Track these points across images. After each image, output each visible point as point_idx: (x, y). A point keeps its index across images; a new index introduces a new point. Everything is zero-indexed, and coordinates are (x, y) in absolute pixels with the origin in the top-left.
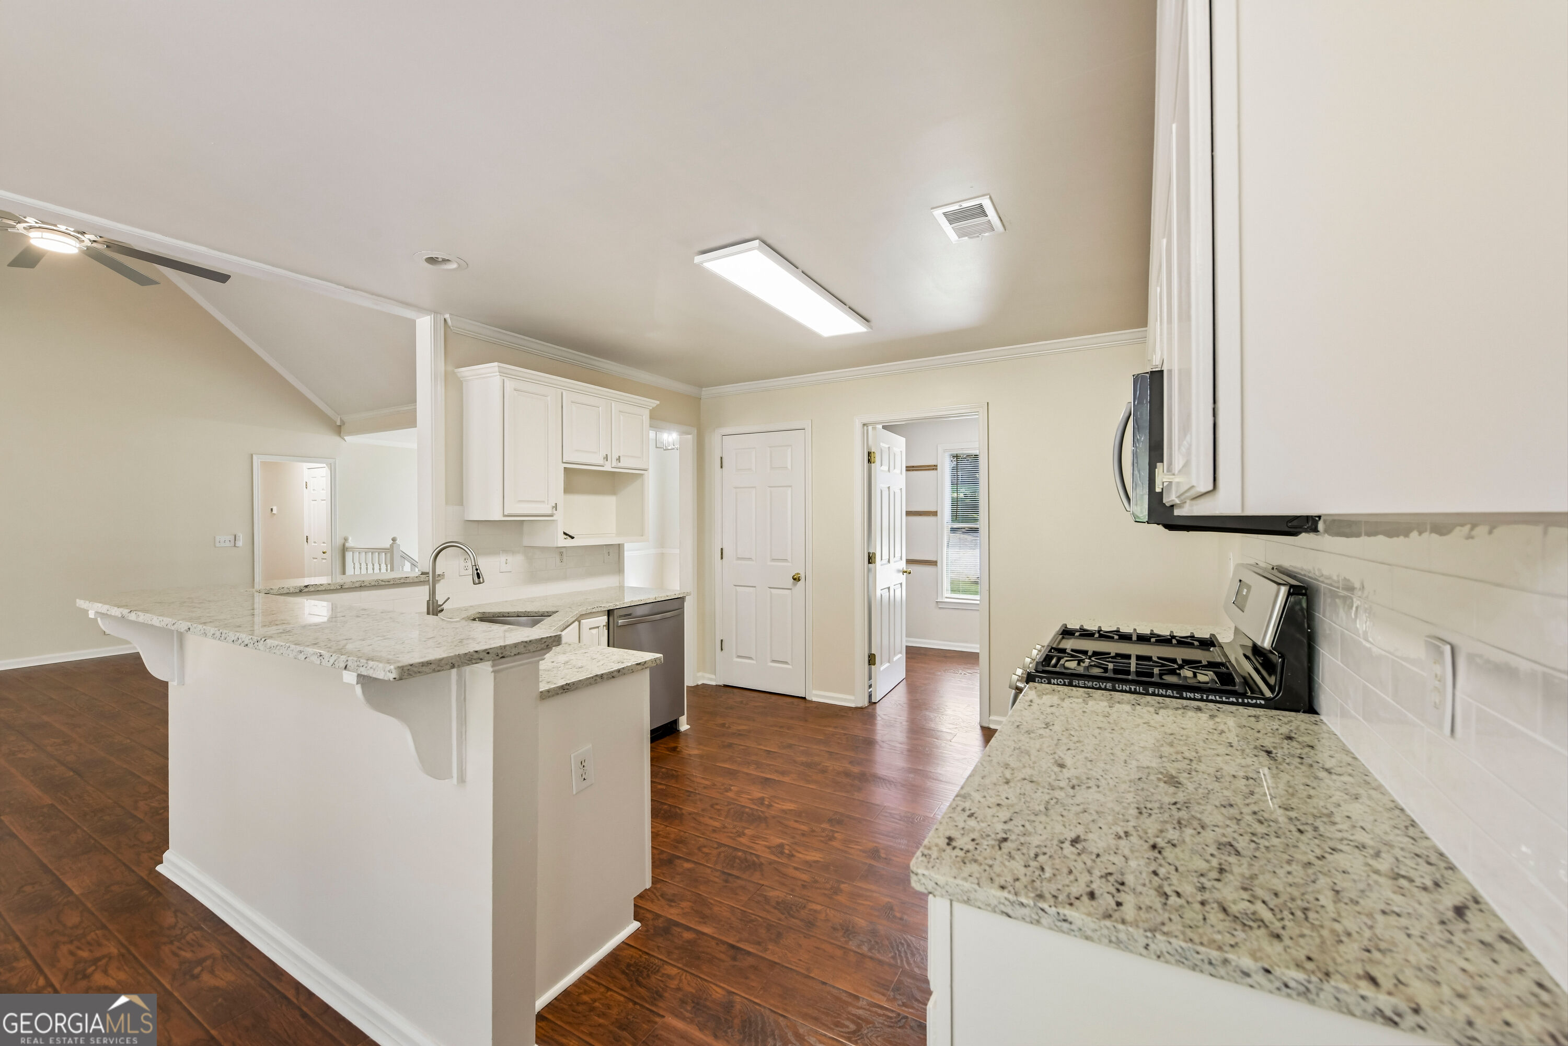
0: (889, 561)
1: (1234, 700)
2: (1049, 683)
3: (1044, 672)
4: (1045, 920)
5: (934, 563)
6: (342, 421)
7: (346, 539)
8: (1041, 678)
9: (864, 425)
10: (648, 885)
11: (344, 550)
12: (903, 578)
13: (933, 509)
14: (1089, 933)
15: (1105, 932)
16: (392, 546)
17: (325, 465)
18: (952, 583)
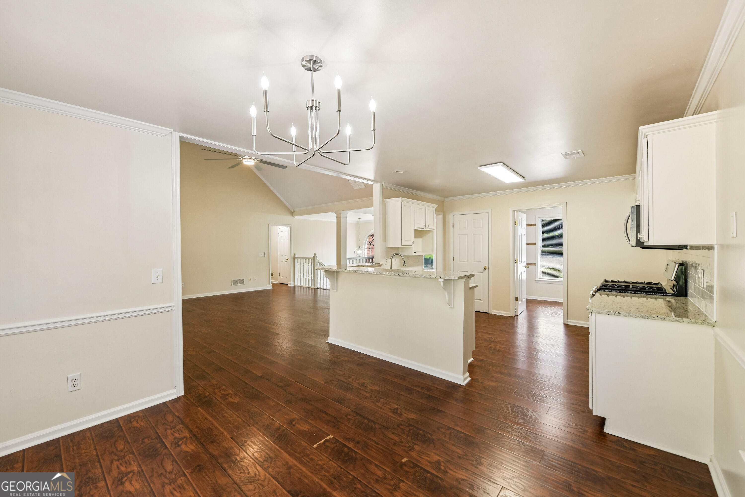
0: (521, 263)
1: (662, 294)
2: (604, 291)
3: (602, 288)
4: (616, 314)
5: (534, 264)
6: (294, 211)
7: (295, 254)
8: (602, 290)
9: (513, 211)
10: (474, 349)
11: (294, 258)
12: (525, 269)
13: (534, 242)
14: (625, 315)
15: (628, 314)
16: (314, 257)
17: (288, 227)
18: (542, 271)
